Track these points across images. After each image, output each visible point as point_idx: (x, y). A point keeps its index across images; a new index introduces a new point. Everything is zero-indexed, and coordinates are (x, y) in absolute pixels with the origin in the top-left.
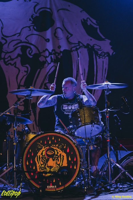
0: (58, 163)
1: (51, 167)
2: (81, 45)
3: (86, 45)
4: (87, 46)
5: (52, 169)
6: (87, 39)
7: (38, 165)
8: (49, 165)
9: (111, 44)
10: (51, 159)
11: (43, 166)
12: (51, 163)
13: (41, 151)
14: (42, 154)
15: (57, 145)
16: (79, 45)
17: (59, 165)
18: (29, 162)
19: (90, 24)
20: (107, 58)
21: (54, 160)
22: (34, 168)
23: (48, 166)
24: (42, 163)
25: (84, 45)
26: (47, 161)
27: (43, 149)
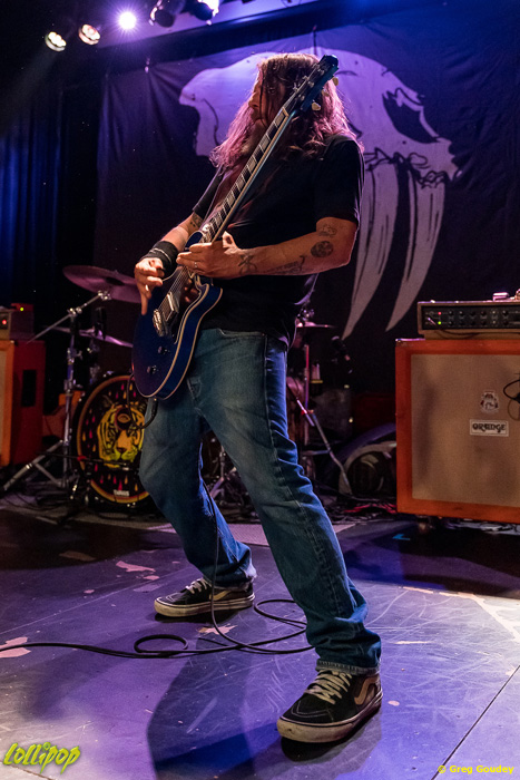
0: (136, 443)
1: (122, 450)
2: (381, 156)
3: (391, 155)
4: (395, 160)
5: (125, 454)
6: (395, 142)
7: (100, 444)
8: (120, 446)
9: (451, 150)
10: (124, 433)
11: (109, 446)
12: (124, 441)
13: (108, 414)
14: (109, 420)
15: (137, 403)
16: (376, 158)
17: (137, 446)
18: (87, 437)
19: (404, 105)
20: (442, 186)
21: (128, 435)
22: (94, 450)
23: (118, 448)
24: (108, 440)
25: (387, 158)
26: (118, 435)
27: (113, 410)
